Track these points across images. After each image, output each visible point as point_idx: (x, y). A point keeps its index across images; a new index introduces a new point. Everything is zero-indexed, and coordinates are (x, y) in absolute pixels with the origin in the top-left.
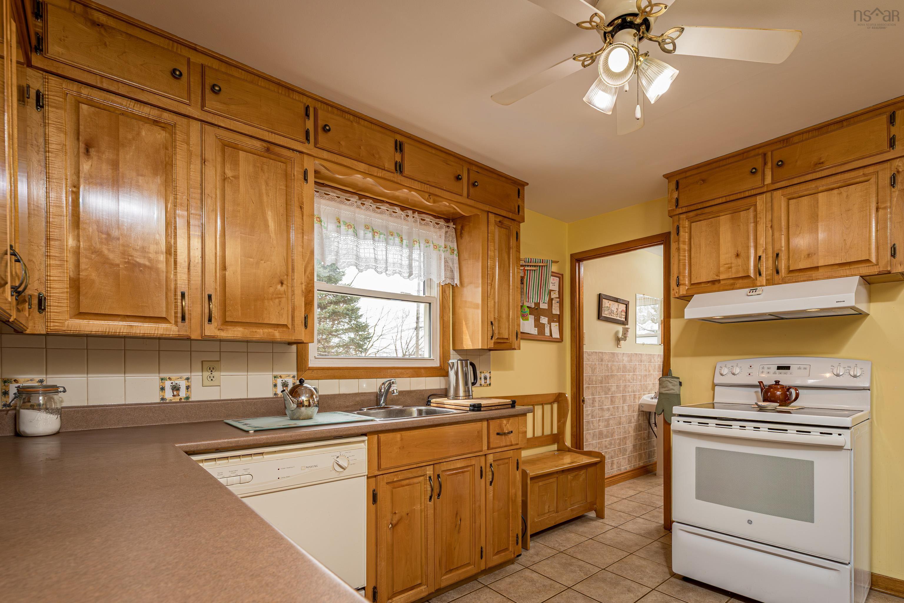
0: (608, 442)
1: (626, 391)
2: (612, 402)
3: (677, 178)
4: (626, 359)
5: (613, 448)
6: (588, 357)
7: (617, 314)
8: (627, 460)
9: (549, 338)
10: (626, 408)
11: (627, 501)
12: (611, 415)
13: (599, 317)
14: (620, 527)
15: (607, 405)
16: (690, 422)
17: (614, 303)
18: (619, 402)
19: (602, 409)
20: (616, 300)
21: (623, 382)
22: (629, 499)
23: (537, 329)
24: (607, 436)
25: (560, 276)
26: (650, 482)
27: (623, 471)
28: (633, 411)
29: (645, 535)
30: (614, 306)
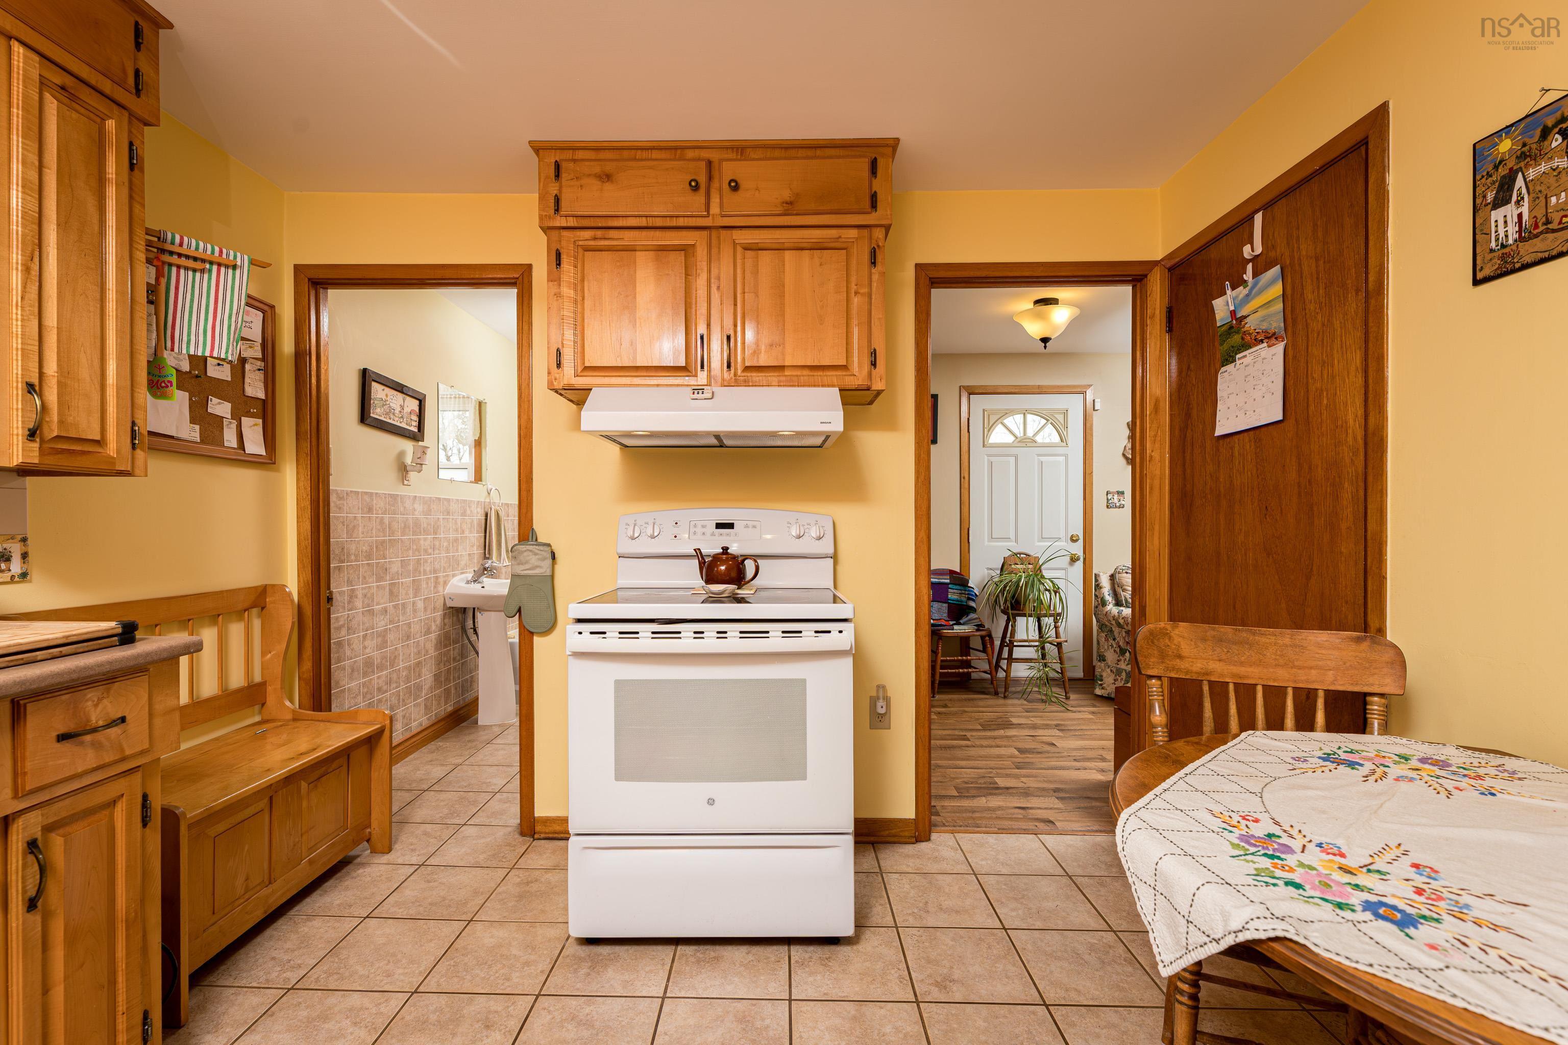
0: (384, 678)
1: (420, 572)
2: (393, 595)
3: (558, 156)
4: (419, 507)
5: (394, 689)
6: (338, 502)
7: (402, 417)
8: (423, 706)
9: (236, 454)
10: (420, 605)
11: (432, 793)
12: (390, 621)
13: (364, 417)
14: (432, 861)
15: (382, 602)
16: (604, 633)
17: (395, 393)
18: (407, 594)
19: (371, 612)
20: (400, 388)
21: (413, 553)
22: (436, 787)
23: (197, 427)
24: (381, 667)
25: (266, 308)
26: (469, 741)
27: (415, 731)
28: (434, 608)
29: (489, 864)
30: (396, 400)
